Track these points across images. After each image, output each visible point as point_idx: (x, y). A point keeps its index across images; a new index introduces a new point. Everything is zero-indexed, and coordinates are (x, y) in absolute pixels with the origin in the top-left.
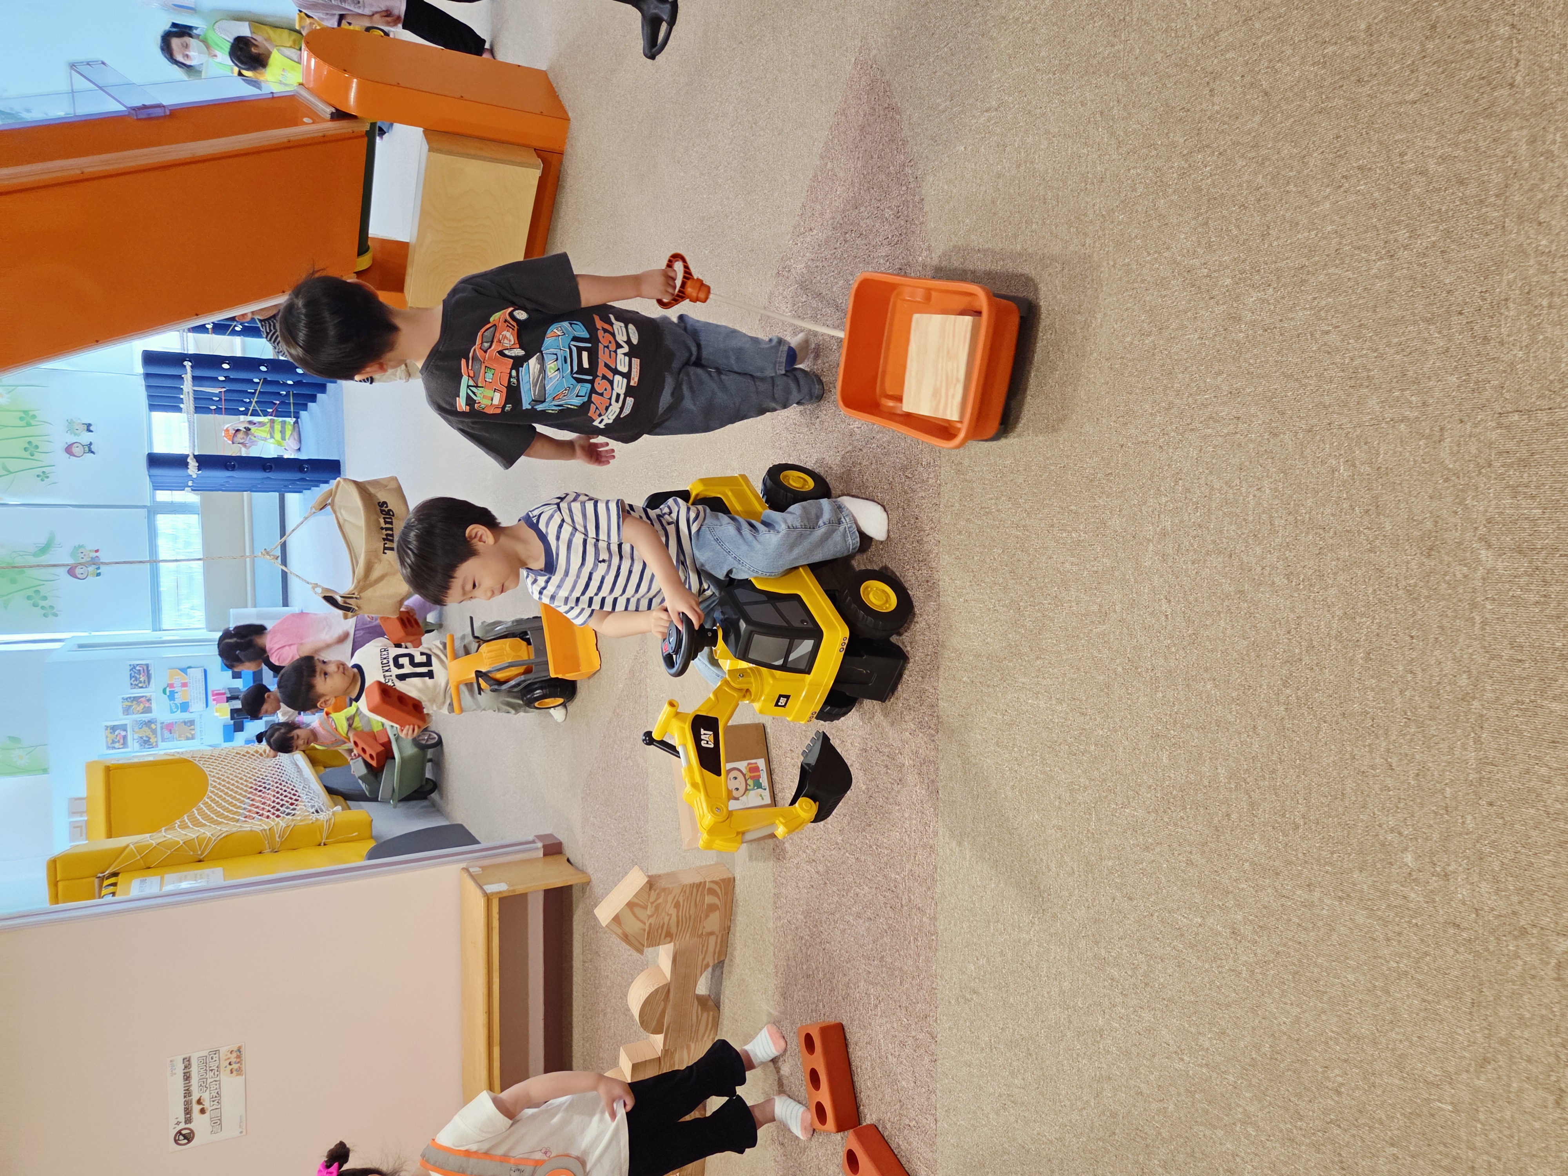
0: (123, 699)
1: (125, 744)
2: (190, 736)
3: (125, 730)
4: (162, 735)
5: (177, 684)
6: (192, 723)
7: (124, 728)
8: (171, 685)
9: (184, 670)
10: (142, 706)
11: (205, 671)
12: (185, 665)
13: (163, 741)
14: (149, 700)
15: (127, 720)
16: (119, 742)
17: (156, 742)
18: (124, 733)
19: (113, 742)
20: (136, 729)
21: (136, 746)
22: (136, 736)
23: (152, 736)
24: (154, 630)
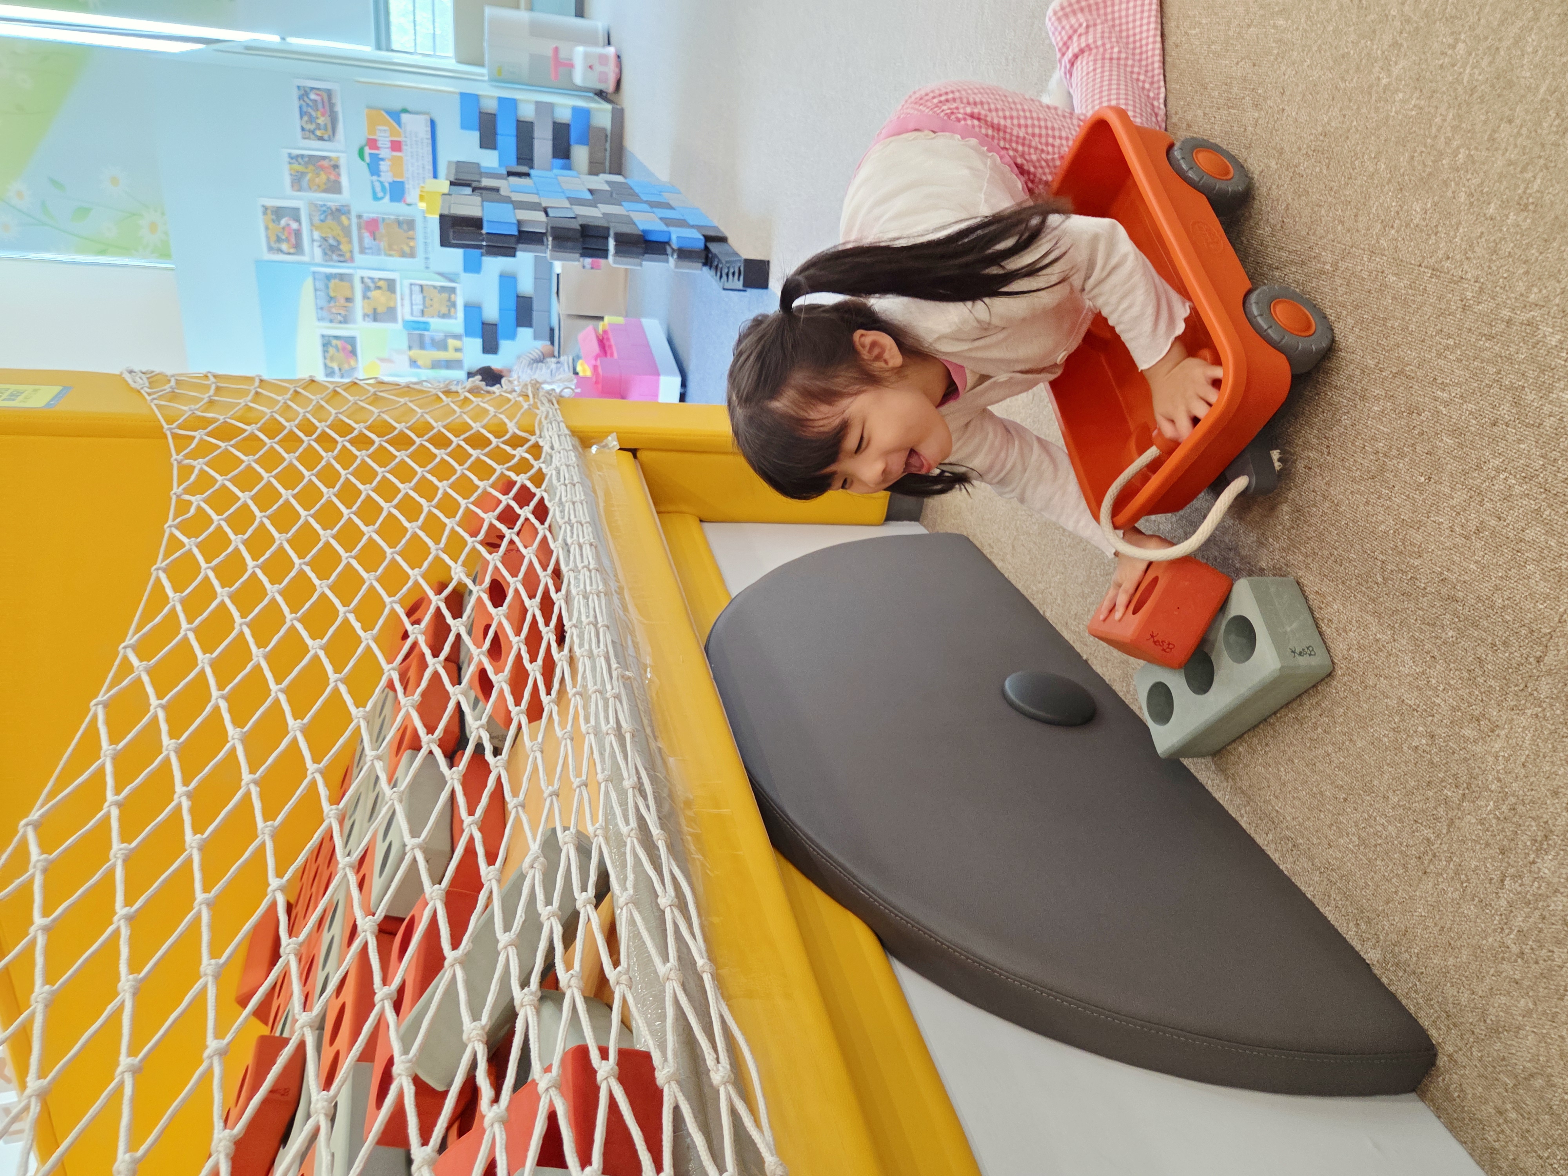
0: (291, 157)
1: (298, 247)
2: (407, 250)
3: (298, 220)
4: (361, 239)
5: (384, 141)
6: (410, 224)
7: (295, 214)
8: (372, 143)
9: (395, 115)
10: (323, 177)
11: (433, 123)
12: (397, 106)
13: (362, 251)
14: (336, 167)
15: (300, 201)
16: (287, 240)
17: (351, 252)
18: (294, 226)
19: (279, 240)
20: (316, 220)
21: (318, 252)
22: (316, 235)
23: (343, 240)
24: (379, 47)
